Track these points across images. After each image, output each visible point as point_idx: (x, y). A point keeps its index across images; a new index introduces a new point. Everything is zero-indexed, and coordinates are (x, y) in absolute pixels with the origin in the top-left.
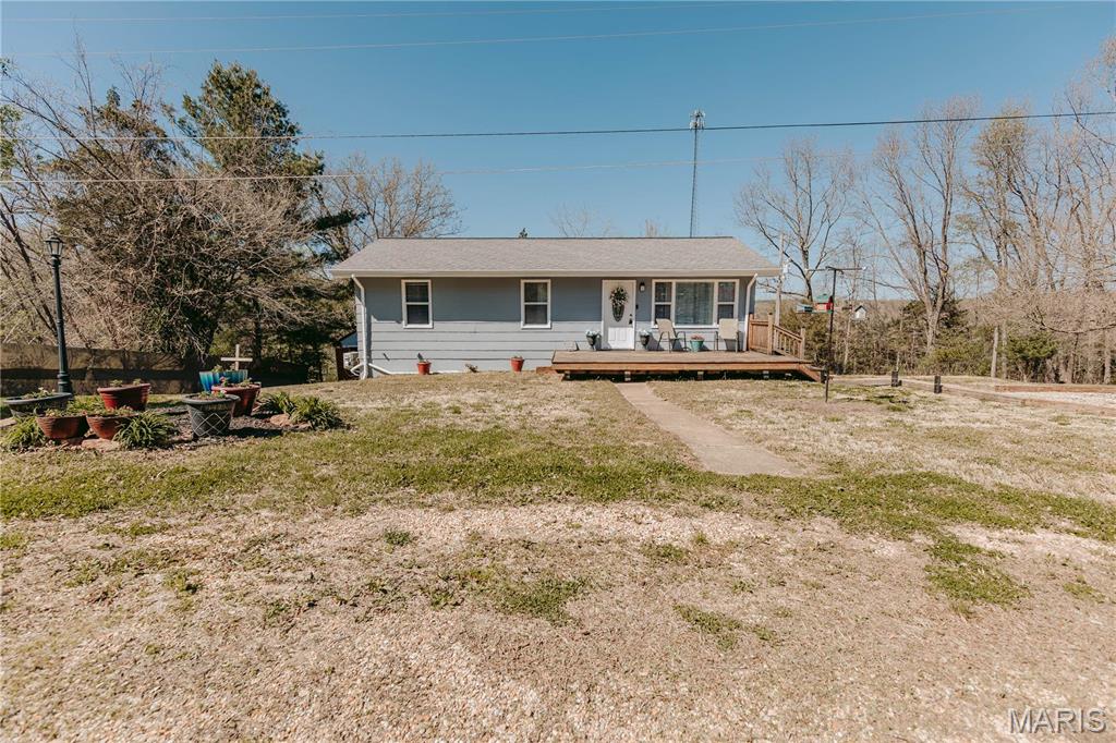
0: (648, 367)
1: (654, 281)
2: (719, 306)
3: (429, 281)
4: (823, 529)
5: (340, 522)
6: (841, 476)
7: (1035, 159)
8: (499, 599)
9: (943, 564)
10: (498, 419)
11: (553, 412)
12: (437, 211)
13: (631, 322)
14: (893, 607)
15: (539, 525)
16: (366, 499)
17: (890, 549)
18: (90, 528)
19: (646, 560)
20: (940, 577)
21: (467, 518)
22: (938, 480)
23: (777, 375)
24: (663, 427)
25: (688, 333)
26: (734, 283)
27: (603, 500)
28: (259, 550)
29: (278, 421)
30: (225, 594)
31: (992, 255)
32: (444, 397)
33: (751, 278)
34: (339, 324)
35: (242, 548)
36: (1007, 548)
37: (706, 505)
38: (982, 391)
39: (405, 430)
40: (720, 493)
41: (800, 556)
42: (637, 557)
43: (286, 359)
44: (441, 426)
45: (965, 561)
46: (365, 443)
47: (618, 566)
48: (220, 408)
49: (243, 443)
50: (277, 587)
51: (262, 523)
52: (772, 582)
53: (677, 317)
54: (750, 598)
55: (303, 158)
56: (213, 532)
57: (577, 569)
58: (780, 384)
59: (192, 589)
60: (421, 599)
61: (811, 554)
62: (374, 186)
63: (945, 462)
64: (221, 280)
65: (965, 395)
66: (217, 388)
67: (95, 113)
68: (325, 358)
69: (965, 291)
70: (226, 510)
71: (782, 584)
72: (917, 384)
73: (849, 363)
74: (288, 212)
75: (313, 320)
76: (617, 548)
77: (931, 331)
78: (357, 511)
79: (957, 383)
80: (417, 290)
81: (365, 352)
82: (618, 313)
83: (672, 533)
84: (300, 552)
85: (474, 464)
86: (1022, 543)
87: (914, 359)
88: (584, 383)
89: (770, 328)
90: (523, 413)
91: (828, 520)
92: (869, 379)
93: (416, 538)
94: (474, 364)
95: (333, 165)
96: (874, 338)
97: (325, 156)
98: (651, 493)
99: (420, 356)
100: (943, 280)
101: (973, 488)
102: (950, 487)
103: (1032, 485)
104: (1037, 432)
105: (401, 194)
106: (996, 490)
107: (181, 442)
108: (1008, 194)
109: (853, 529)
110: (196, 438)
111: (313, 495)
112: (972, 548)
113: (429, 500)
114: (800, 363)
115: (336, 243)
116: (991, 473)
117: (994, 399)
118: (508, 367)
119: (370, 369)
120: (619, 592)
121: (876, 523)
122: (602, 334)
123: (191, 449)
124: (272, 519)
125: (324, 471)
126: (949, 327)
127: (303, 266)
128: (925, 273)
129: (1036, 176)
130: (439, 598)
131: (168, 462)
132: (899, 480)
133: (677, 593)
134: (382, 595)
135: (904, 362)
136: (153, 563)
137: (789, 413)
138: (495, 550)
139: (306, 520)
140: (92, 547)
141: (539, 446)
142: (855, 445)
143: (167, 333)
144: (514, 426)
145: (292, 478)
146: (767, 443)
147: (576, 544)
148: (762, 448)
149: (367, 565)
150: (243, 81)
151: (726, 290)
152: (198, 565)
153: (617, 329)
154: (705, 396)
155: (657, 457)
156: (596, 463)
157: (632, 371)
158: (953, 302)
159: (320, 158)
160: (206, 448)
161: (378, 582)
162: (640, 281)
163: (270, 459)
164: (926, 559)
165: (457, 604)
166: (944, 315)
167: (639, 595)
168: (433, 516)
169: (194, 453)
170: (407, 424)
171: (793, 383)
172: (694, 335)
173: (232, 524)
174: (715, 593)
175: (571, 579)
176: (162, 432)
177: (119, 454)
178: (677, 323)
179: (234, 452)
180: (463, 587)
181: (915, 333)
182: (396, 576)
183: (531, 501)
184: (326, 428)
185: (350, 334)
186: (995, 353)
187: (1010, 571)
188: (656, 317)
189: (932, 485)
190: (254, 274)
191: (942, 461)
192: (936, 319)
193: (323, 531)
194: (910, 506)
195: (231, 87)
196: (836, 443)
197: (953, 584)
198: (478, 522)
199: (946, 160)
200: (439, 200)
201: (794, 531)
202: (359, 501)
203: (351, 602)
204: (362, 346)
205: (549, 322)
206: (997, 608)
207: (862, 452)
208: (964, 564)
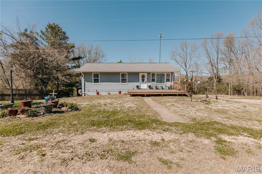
0: (150, 93)
1: (151, 73)
2: (166, 79)
3: (99, 73)
4: (191, 136)
5: (79, 136)
6: (195, 122)
7: (237, 45)
8: (116, 157)
9: (219, 145)
10: (115, 107)
11: (128, 105)
12: (101, 56)
13: (146, 83)
14: (207, 157)
15: (125, 136)
16: (85, 130)
17: (206, 141)
18: (19, 139)
19: (151, 145)
20: (218, 149)
21: (108, 135)
22: (217, 123)
23: (180, 95)
24: (154, 109)
25: (159, 85)
26: (170, 74)
27: (140, 129)
28: (59, 144)
29: (64, 109)
30: (52, 157)
31: (228, 66)
32: (103, 101)
33: (174, 72)
34: (77, 82)
35: (55, 144)
36: (233, 141)
37: (164, 130)
38: (226, 99)
39: (93, 111)
40: (167, 127)
41: (186, 143)
42: (148, 144)
43: (64, 90)
44: (102, 109)
45: (223, 144)
46: (84, 114)
47: (144, 147)
48: (50, 106)
49: (55, 115)
50: (64, 154)
51: (60, 137)
52: (179, 151)
53: (157, 81)
54: (175, 155)
55: (70, 44)
56: (48, 139)
57: (134, 148)
58: (181, 97)
59: (44, 155)
60: (98, 157)
61: (189, 143)
62: (86, 50)
63: (218, 118)
64: (50, 72)
65: (223, 100)
66: (49, 101)
67: (21, 34)
68: (74, 90)
69: (222, 74)
70: (51, 133)
71: (182, 151)
72: (212, 97)
73: (196, 91)
74: (66, 56)
75: (71, 82)
76: (143, 142)
77: (215, 83)
78: (83, 133)
79: (221, 97)
80: (96, 75)
81: (84, 90)
82: (143, 80)
83: (156, 138)
84: (69, 144)
85: (110, 120)
86: (236, 139)
87: (211, 90)
88: (135, 97)
89: (178, 84)
90: (121, 105)
91: (192, 134)
92: (201, 96)
93: (96, 140)
94: (109, 92)
95: (76, 45)
96: (202, 85)
97: (75, 44)
98: (151, 127)
99: (97, 91)
100: (217, 72)
101: (225, 125)
102: (220, 125)
103: (238, 124)
104: (239, 110)
105: (92, 52)
106: (230, 126)
107: (40, 115)
108: (231, 53)
109: (198, 136)
110: (44, 114)
111: (72, 129)
112: (225, 141)
113: (99, 130)
114: (185, 92)
115: (77, 63)
116: (229, 121)
117: (229, 101)
118: (117, 93)
119: (85, 94)
120: (144, 154)
121: (203, 135)
122: (139, 85)
123: (43, 117)
124: (63, 136)
125: (75, 122)
126: (219, 83)
127: (69, 69)
128: (213, 70)
129: (237, 49)
130: (103, 157)
131: (37, 120)
132: (208, 123)
133: (158, 154)
134: (89, 156)
135: (209, 91)
136: (34, 148)
137: (183, 105)
138: (115, 143)
139: (70, 136)
140: (19, 144)
141: (125, 115)
142: (198, 114)
143: (36, 85)
144: (119, 109)
145: (67, 124)
146: (178, 114)
147: (134, 141)
148: (177, 115)
149: (85, 148)
150: (55, 26)
151: (168, 75)
152: (45, 149)
153: (143, 84)
154: (164, 101)
155: (153, 118)
156: (138, 119)
157: (146, 94)
158: (220, 77)
159: (74, 44)
160: (46, 117)
161: (88, 153)
162: (148, 73)
163: (62, 119)
164: (215, 144)
165: (107, 158)
166: (218, 80)
167: (149, 155)
168: (100, 134)
169: (43, 118)
170: (94, 109)
171: (184, 97)
172: (161, 85)
173: (53, 137)
174: (166, 154)
175: (133, 151)
176: (36, 113)
177: (25, 118)
178: (157, 83)
179: (53, 117)
180: (108, 153)
181: (211, 84)
182: (92, 151)
183: (123, 130)
184: (75, 111)
185: (80, 85)
186: (229, 89)
187: (234, 147)
188: (152, 81)
189: (216, 124)
190: (57, 71)
191: (217, 118)
192: (216, 81)
193: (74, 139)
194: (211, 130)
195: (52, 28)
196: (194, 114)
197: (221, 151)
198: (111, 136)
199: (217, 45)
200: (101, 53)
201: (184, 137)
202: (83, 130)
203: (82, 158)
204: (83, 88)
205: (127, 83)
206: (231, 157)
207: (199, 116)
208: (223, 145)
